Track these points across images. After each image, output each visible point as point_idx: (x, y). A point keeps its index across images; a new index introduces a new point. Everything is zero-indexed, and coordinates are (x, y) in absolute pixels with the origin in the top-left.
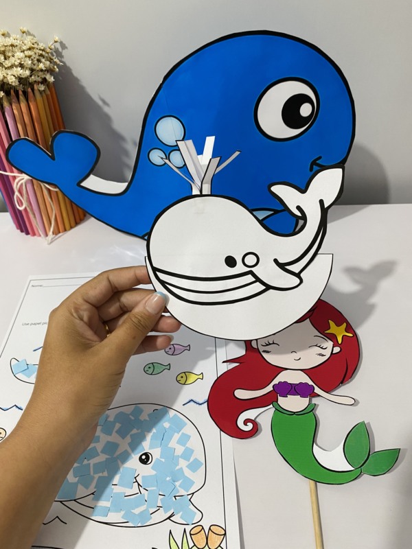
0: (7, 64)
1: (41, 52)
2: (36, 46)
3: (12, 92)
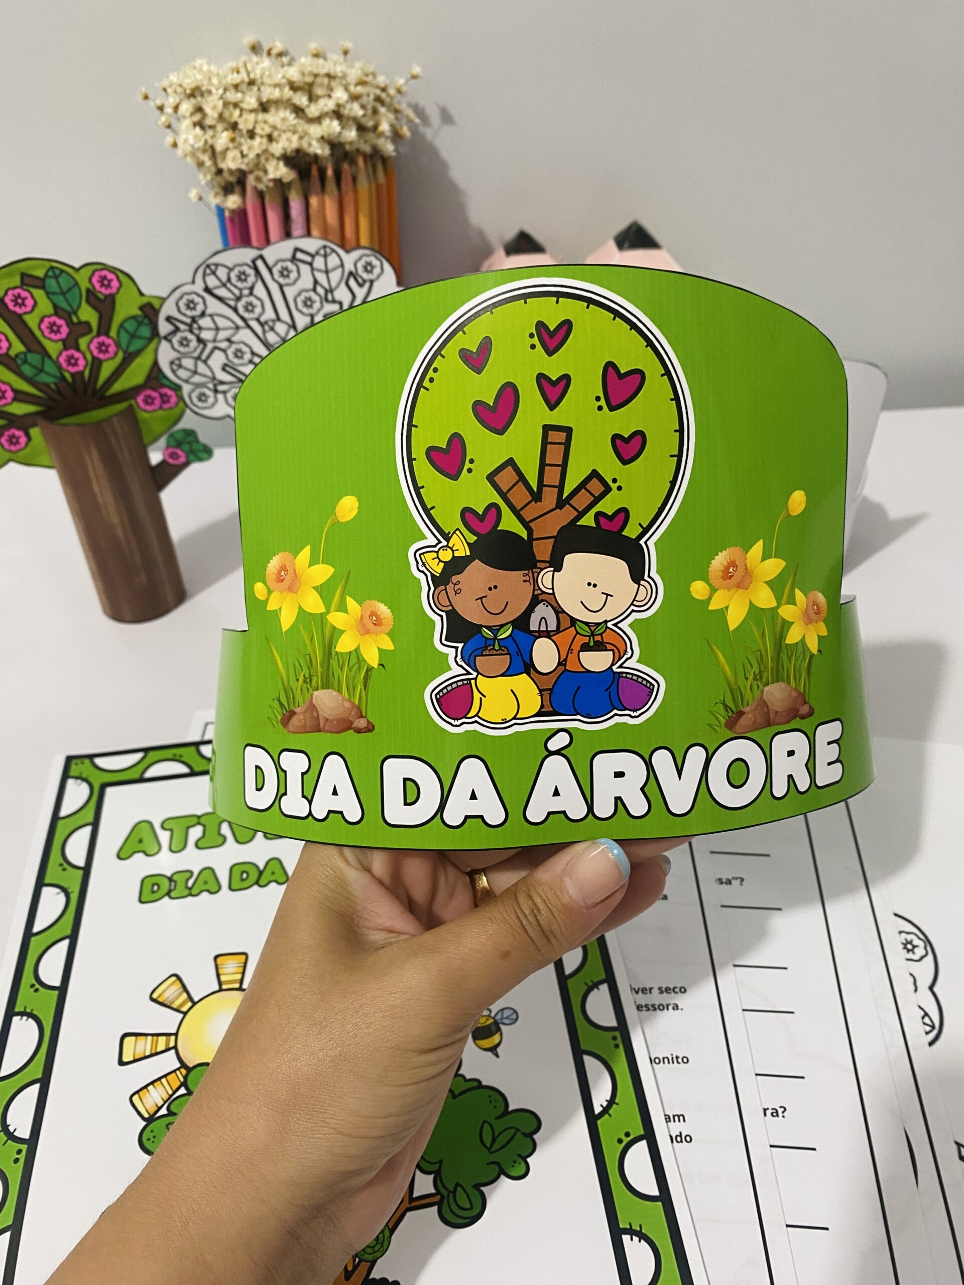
1: (378, 92)
2: (370, 79)
3: (314, 171)
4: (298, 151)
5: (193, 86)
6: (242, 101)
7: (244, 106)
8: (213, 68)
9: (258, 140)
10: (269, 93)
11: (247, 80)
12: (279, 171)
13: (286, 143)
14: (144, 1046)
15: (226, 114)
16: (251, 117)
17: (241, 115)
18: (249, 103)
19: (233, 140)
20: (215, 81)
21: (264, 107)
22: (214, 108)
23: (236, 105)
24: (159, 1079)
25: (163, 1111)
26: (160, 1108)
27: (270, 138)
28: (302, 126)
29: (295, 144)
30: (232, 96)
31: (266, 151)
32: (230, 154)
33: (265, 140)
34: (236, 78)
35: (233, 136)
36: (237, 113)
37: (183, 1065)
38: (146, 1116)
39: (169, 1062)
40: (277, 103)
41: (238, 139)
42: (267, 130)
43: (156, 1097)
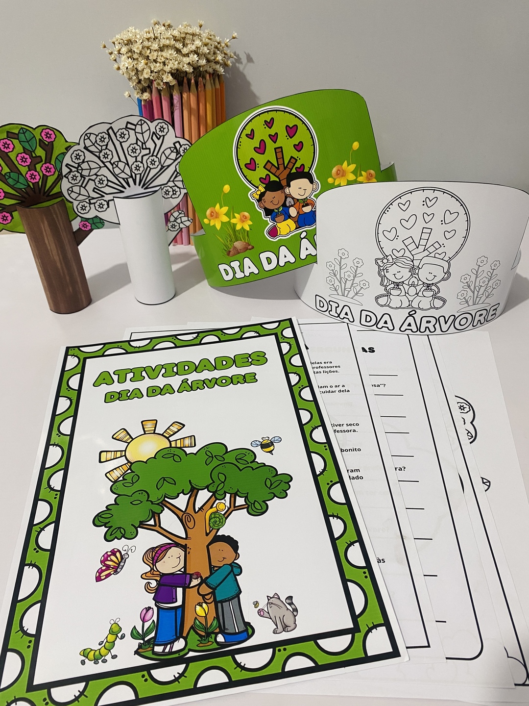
0: (185, 51)
2: (212, 37)
3: (185, 80)
4: (177, 70)
5: (128, 38)
6: (151, 46)
7: (151, 48)
8: (137, 31)
9: (158, 64)
10: (165, 42)
11: (153, 37)
12: (168, 78)
13: (172, 65)
14: (110, 455)
15: (143, 52)
16: (156, 54)
17: (150, 52)
18: (154, 47)
19: (146, 64)
20: (138, 36)
21: (161, 49)
22: (138, 48)
23: (148, 48)
24: (118, 467)
25: (121, 479)
26: (119, 478)
27: (164, 64)
28: (180, 57)
29: (176, 66)
30: (146, 43)
31: (162, 69)
32: (145, 71)
33: (162, 65)
34: (149, 36)
35: (147, 62)
36: (149, 51)
37: (129, 462)
38: (113, 480)
39: (123, 461)
40: (168, 46)
41: (149, 64)
42: (163, 60)
43: (117, 474)
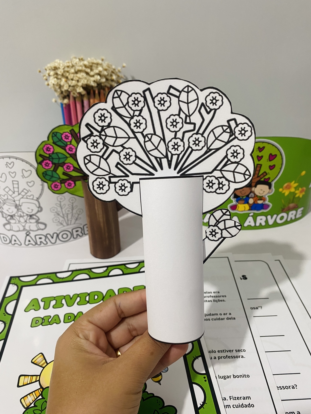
0: (92, 73)
1: (113, 70)
3: (92, 92)
5: (54, 67)
6: (69, 71)
8: (61, 62)
10: (78, 68)
11: (71, 65)
12: (80, 90)
13: (83, 82)
14: (28, 380)
16: (72, 75)
18: (72, 71)
20: (61, 65)
21: (76, 73)
22: (61, 72)
24: (32, 393)
26: (31, 404)
28: (88, 77)
29: (86, 83)
30: (66, 69)
31: (77, 85)
32: (65, 86)
33: (76, 82)
34: (68, 64)
36: (68, 74)
37: (41, 387)
38: (26, 407)
39: (36, 386)
40: (80, 71)
41: (68, 81)
42: (77, 79)
43: (30, 399)
